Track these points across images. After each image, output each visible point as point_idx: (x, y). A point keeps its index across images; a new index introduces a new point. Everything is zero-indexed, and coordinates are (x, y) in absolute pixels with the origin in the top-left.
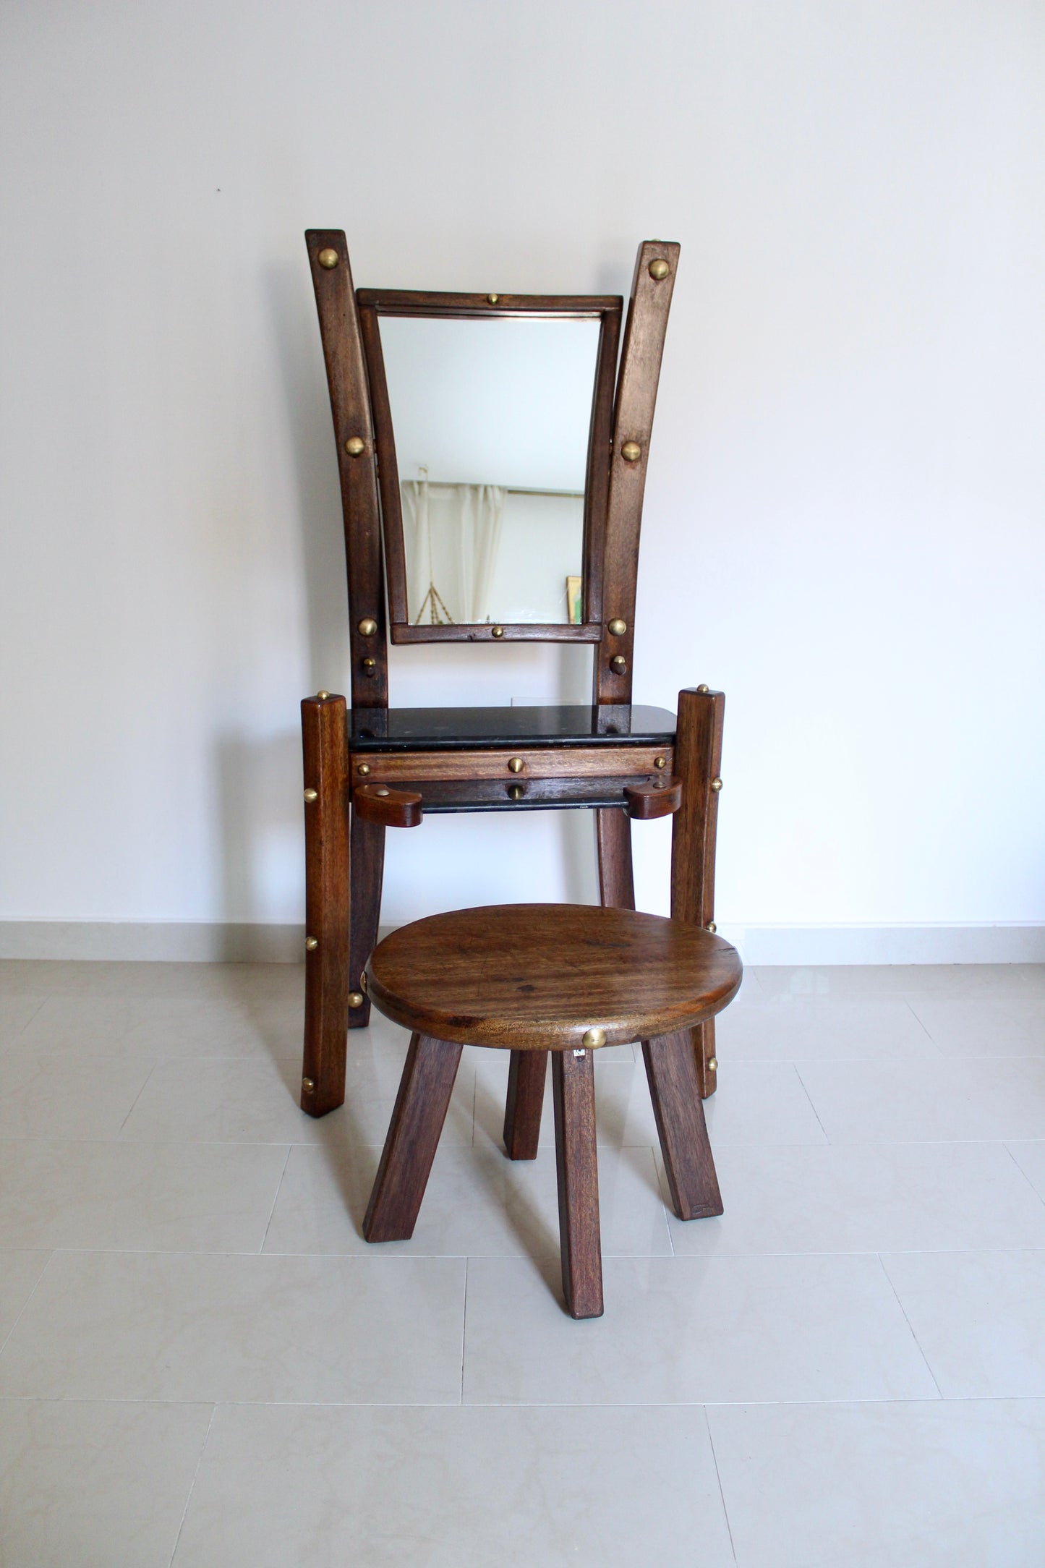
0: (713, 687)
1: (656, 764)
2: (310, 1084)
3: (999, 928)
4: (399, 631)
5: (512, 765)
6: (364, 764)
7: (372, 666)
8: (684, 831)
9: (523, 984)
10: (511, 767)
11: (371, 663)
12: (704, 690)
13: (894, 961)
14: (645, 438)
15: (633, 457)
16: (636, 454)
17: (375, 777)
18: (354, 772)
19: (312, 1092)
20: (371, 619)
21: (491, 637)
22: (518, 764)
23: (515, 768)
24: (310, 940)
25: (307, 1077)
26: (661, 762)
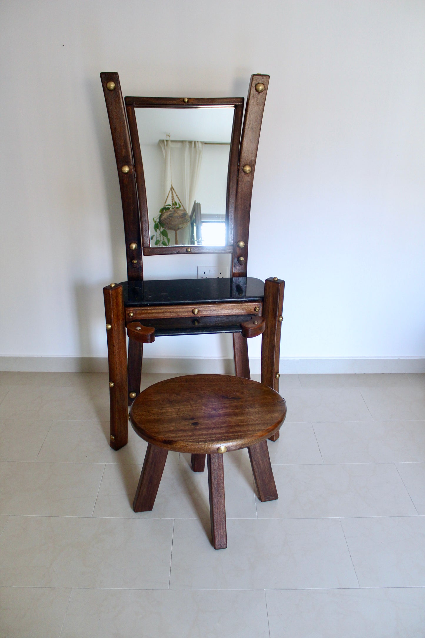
0: (280, 277)
1: (255, 310)
2: (113, 438)
3: (401, 359)
4: (146, 250)
5: (194, 311)
6: (131, 312)
7: (135, 263)
8: (267, 337)
9: (194, 421)
10: (193, 312)
11: (135, 262)
12: (276, 280)
13: (357, 372)
14: (253, 163)
15: (248, 172)
16: (249, 170)
17: (136, 318)
18: (127, 316)
19: (114, 441)
20: (135, 243)
21: (185, 252)
22: (196, 311)
23: (195, 312)
24: (111, 383)
25: (112, 435)
26: (257, 309)
